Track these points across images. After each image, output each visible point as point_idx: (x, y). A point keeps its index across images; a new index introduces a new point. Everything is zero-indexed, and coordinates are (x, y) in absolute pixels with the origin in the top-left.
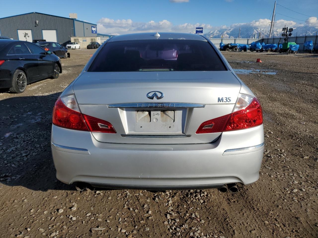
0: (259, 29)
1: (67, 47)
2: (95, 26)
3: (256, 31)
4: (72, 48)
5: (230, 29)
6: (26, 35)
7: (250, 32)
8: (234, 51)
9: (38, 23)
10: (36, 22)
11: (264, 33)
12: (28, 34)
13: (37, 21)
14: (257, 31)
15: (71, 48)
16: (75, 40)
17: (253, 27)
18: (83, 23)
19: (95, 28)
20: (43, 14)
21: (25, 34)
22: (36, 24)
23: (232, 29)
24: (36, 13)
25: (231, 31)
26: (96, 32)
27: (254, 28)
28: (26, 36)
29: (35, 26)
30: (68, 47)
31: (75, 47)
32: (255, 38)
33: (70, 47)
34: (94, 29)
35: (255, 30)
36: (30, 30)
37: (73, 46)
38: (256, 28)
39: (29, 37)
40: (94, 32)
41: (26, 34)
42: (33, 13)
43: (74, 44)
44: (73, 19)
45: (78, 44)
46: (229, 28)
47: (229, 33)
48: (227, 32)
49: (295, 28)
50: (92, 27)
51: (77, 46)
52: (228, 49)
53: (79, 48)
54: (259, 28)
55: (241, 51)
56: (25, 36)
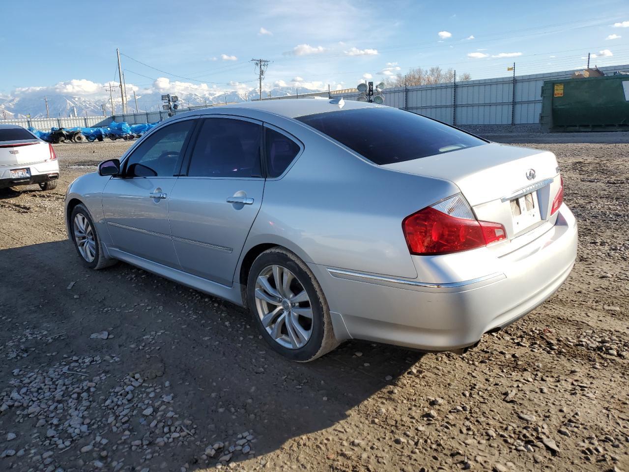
0: (76, 99)
3: (70, 102)
5: (13, 100)
7: (59, 105)
8: (76, 142)
11: (88, 105)
14: (74, 103)
17: (64, 94)
23: (17, 99)
25: (16, 104)
27: (65, 97)
32: (74, 116)
35: (68, 101)
38: (70, 96)
46: (11, 98)
47: (13, 107)
48: (7, 105)
49: (140, 97)
52: (63, 138)
54: (76, 96)
55: (93, 142)
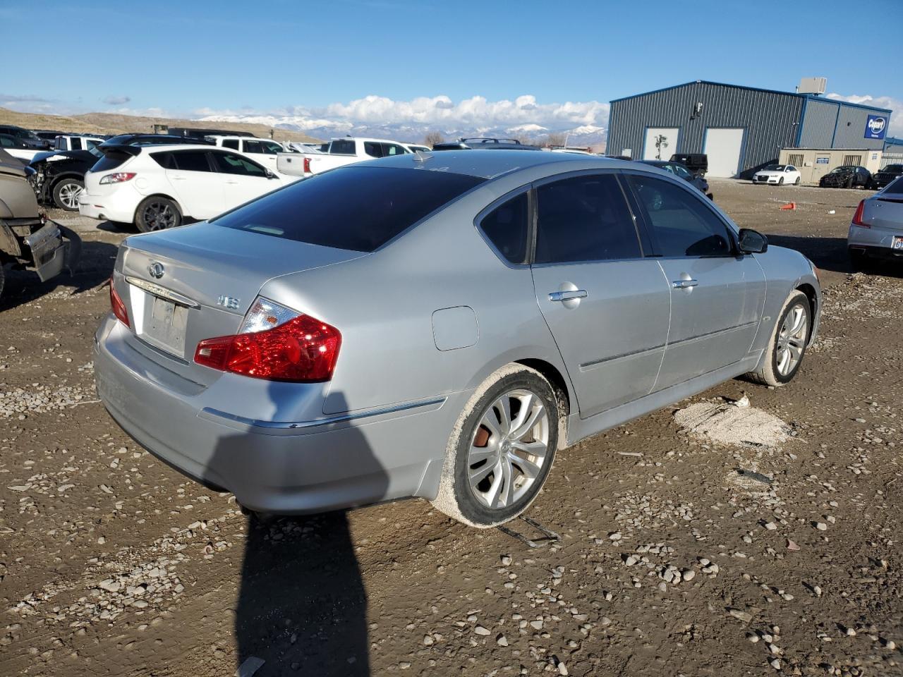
1: (756, 178)
2: (883, 114)
4: (770, 181)
6: (661, 141)
9: (701, 110)
10: (696, 108)
12: (665, 139)
13: (700, 105)
15: (768, 182)
16: (792, 158)
18: (837, 106)
19: (881, 121)
20: (720, 85)
21: (659, 137)
22: (694, 113)
24: (703, 82)
26: (882, 134)
28: (661, 144)
29: (692, 118)
30: (760, 178)
31: (782, 178)
33: (767, 177)
34: (874, 125)
36: (676, 127)
37: (776, 176)
39: (666, 145)
40: (873, 136)
41: (662, 139)
42: (695, 83)
43: (779, 170)
44: (803, 97)
45: (795, 170)
50: (869, 118)
51: (790, 177)
53: (794, 182)
56: (658, 145)
